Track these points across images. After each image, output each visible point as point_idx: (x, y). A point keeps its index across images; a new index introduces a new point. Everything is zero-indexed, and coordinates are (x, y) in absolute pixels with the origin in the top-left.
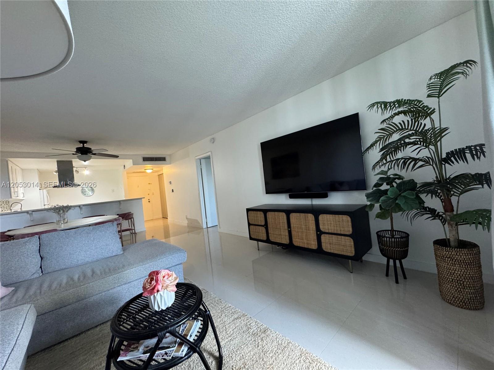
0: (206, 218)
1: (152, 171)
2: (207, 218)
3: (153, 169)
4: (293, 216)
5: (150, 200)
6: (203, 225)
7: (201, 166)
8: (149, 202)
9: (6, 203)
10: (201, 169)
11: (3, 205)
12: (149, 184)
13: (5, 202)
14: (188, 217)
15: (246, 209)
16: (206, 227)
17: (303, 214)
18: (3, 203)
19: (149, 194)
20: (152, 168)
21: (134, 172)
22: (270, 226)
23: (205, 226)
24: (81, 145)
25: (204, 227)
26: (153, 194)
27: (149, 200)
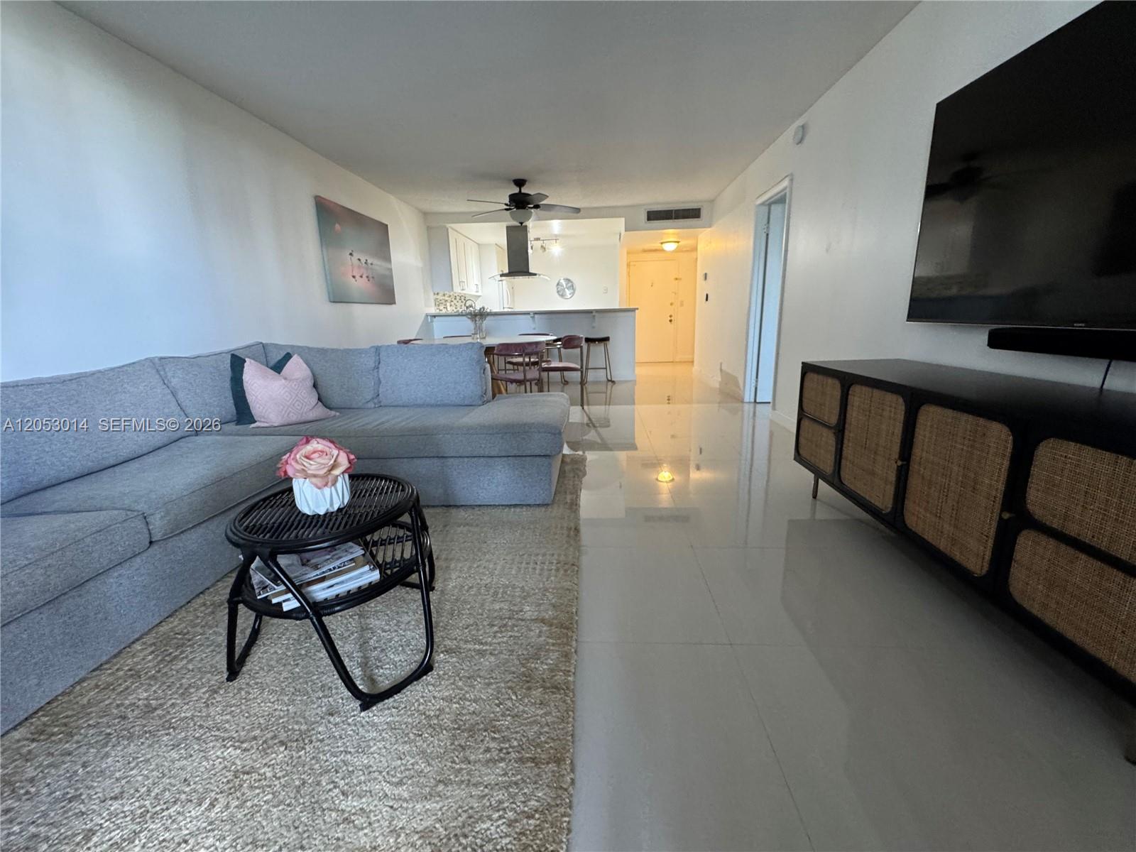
0: (757, 377)
1: (678, 247)
2: (759, 377)
3: (678, 242)
4: (930, 416)
5: (672, 318)
6: (744, 394)
7: (768, 228)
8: (671, 321)
9: (460, 299)
10: (767, 235)
11: (455, 302)
12: (676, 279)
13: (458, 298)
14: (724, 368)
15: (803, 363)
16: (753, 401)
17: (971, 418)
18: (455, 299)
19: (671, 304)
20: (678, 240)
21: (645, 251)
22: (849, 434)
23: (748, 397)
24: (516, 190)
25: (747, 399)
26: (682, 305)
27: (671, 316)
